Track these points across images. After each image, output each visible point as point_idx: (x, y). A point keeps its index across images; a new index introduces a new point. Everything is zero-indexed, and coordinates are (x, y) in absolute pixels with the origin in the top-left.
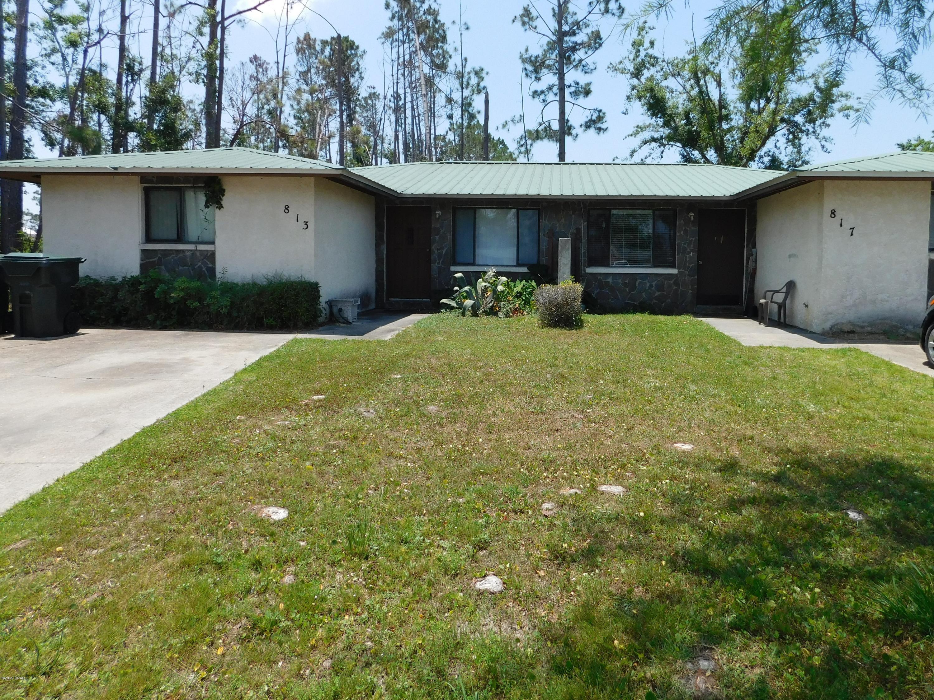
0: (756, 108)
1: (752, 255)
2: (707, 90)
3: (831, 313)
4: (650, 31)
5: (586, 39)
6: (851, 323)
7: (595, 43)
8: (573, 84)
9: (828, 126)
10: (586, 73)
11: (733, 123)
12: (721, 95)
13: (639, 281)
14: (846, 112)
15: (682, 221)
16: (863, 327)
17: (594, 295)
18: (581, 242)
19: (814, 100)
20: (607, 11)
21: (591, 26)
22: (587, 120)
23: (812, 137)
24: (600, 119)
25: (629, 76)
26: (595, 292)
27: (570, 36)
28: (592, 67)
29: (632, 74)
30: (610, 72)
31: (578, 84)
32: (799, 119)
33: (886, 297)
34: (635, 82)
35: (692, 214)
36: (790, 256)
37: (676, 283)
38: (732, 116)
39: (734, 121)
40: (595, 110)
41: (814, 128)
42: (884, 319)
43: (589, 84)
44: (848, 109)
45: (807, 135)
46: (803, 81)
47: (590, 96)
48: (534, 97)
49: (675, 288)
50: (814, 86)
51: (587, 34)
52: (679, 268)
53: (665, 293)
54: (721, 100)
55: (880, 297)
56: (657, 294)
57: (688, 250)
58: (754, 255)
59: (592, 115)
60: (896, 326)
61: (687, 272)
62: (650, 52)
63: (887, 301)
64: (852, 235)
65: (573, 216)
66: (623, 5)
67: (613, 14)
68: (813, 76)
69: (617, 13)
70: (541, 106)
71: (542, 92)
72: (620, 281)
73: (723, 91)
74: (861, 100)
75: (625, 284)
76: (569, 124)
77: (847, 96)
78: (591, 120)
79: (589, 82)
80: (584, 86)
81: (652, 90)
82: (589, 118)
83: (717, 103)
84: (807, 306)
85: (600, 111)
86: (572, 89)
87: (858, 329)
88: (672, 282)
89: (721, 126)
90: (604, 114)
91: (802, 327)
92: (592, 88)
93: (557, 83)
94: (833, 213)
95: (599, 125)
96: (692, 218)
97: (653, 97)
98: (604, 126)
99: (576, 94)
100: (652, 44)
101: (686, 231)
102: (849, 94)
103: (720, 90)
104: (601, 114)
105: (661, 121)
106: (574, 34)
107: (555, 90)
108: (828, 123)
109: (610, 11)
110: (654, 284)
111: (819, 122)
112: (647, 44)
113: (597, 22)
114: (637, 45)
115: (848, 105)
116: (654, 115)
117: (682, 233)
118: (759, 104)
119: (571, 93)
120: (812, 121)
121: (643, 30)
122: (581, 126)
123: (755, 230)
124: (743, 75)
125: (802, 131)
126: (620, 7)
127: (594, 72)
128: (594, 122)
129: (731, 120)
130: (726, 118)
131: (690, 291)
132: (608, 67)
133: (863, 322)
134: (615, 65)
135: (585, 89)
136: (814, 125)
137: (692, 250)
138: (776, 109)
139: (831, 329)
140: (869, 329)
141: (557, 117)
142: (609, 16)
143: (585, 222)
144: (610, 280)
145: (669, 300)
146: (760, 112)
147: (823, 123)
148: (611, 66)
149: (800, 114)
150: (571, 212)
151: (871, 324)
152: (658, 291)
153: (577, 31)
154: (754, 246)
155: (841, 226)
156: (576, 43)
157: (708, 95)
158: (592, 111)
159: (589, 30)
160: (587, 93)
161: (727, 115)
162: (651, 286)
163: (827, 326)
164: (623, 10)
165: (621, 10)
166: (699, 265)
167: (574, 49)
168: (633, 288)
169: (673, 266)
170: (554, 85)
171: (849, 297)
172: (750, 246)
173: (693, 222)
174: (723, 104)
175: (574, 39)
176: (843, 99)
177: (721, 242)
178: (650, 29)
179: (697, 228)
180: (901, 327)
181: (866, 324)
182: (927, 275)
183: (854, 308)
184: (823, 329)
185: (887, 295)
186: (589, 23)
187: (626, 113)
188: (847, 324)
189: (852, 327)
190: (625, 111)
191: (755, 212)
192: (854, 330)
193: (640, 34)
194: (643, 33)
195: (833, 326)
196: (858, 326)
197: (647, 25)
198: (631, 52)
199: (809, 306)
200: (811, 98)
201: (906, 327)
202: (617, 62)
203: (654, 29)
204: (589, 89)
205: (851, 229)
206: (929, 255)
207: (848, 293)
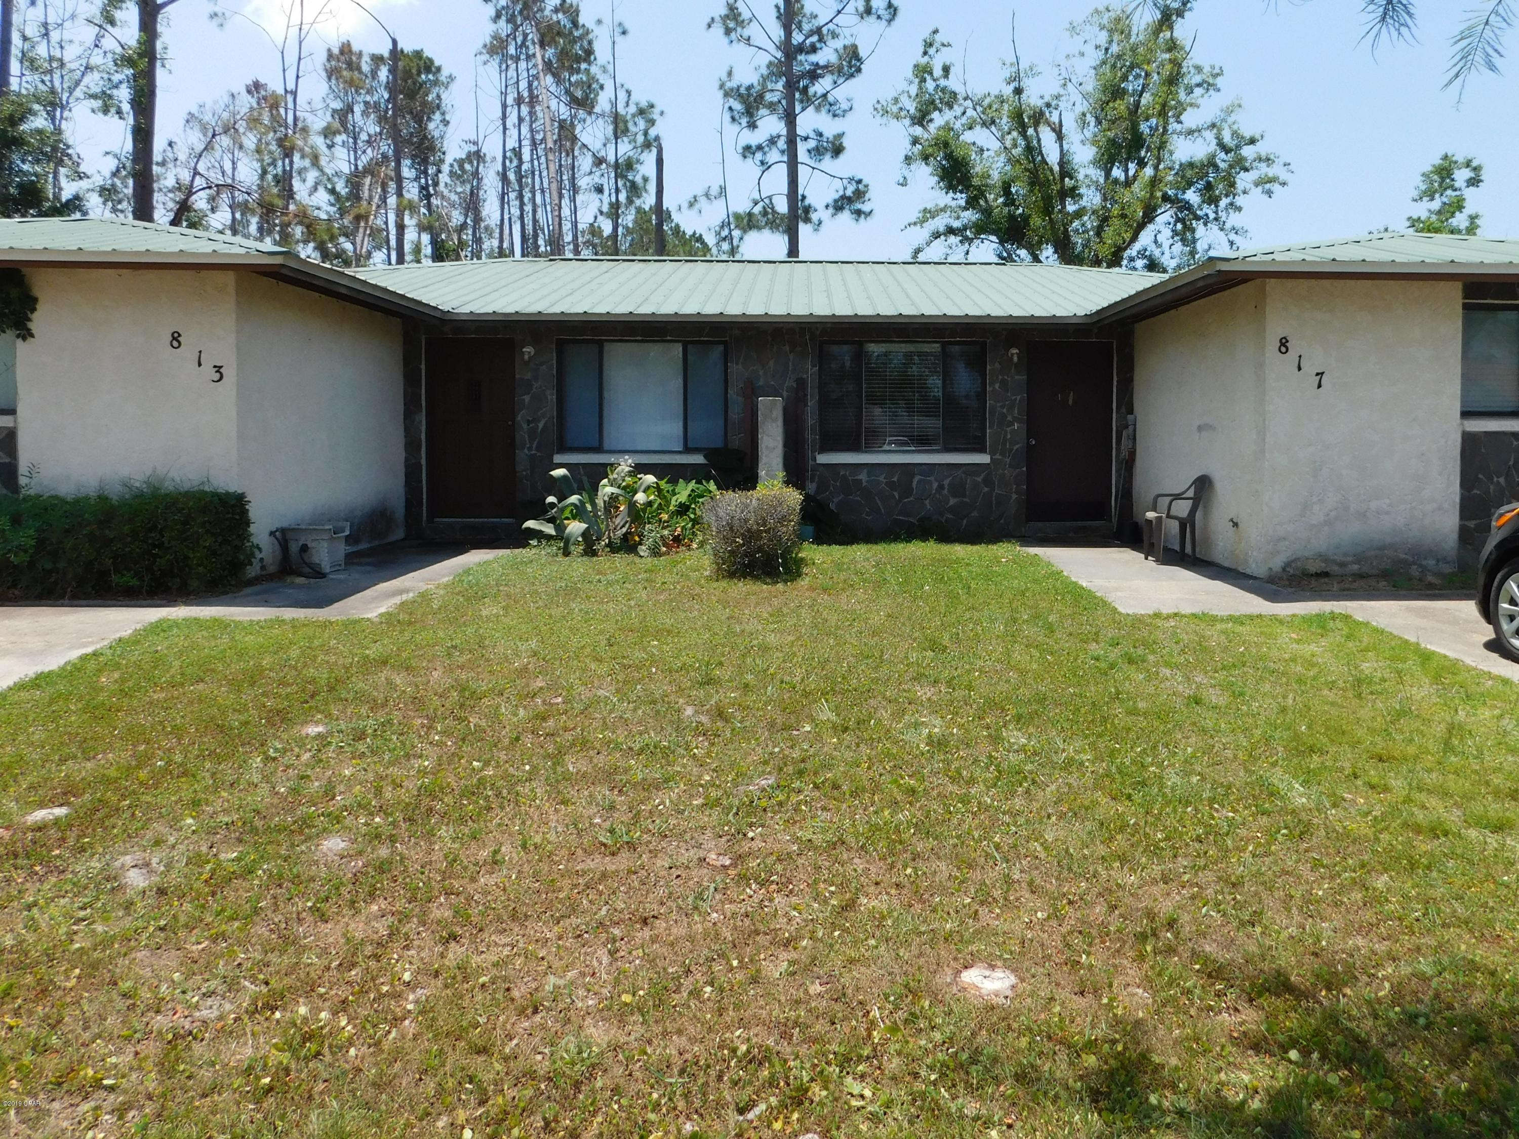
0: (1122, 177)
1: (1127, 427)
2: (1040, 146)
3: (1284, 539)
4: (944, 49)
5: (833, 58)
6: (1325, 559)
7: (850, 67)
8: (812, 135)
9: (1239, 208)
10: (835, 116)
11: (1084, 202)
12: (1062, 154)
13: (917, 478)
14: (1268, 186)
15: (997, 365)
16: (1342, 565)
17: (832, 507)
18: (806, 405)
19: (1215, 166)
20: (868, 11)
21: (841, 37)
22: (837, 196)
23: (1214, 227)
24: (859, 195)
25: (907, 122)
26: (836, 500)
27: (807, 53)
28: (845, 106)
29: (912, 118)
30: (878, 116)
31: (821, 135)
32: (1192, 196)
33: (1385, 506)
34: (918, 131)
35: (1015, 351)
36: (1200, 428)
37: (988, 481)
38: (1082, 190)
39: (1085, 198)
40: (851, 179)
41: (1216, 212)
42: (1382, 548)
43: (840, 136)
44: (1270, 181)
45: (1206, 224)
46: (1196, 134)
47: (843, 157)
48: (745, 157)
49: (986, 489)
50: (1215, 142)
51: (836, 50)
52: (992, 454)
53: (967, 500)
54: (1064, 162)
55: (1374, 505)
56: (952, 501)
57: (1009, 418)
58: (1131, 427)
59: (845, 189)
60: (1404, 562)
61: (1008, 460)
62: (943, 82)
63: (1387, 513)
64: (1319, 386)
65: (791, 356)
67: (879, 17)
68: (1213, 125)
69: (886, 15)
70: (758, 171)
71: (760, 148)
72: (882, 478)
73: (1065, 147)
74: (1291, 166)
75: (891, 485)
76: (807, 202)
77: (1268, 159)
78: (843, 197)
79: (840, 131)
80: (831, 138)
81: (946, 144)
82: (841, 193)
83: (1056, 168)
84: (1236, 525)
85: (859, 182)
86: (812, 144)
87: (1335, 569)
88: (979, 479)
89: (1064, 207)
90: (866, 186)
91: (1226, 564)
92: (846, 142)
93: (784, 132)
94: (1284, 343)
95: (858, 206)
96: (1015, 359)
97: (949, 156)
98: (865, 208)
99: (817, 152)
100: (946, 70)
101: (1004, 383)
102: (1272, 157)
103: (1061, 146)
104: (861, 187)
105: (961, 199)
106: (813, 49)
107: (782, 144)
108: (1238, 204)
109: (874, 11)
110: (946, 482)
111: (1223, 203)
112: (938, 72)
113: (854, 30)
114: (922, 72)
115: (1270, 176)
116: (951, 187)
117: (997, 386)
118: (1126, 171)
119: (809, 151)
120: (1213, 201)
121: (931, 45)
122: (827, 207)
123: (1131, 380)
124: (1099, 122)
125: (1197, 218)
126: (890, 6)
127: (849, 115)
128: (850, 200)
129: (1080, 196)
130: (1073, 193)
131: (1014, 496)
133: (1346, 555)
134: (885, 104)
135: (833, 143)
136: (1217, 207)
137: (1015, 419)
138: (1155, 176)
139: (1284, 569)
140: (1356, 567)
141: (785, 190)
142: (872, 19)
143: (813, 366)
144: (863, 476)
145: (975, 514)
146: (1128, 183)
147: (1231, 204)
148: (879, 106)
149: (1193, 189)
150: (787, 348)
151: (1359, 558)
152: (955, 496)
153: (818, 45)
154: (1131, 410)
155: (1299, 369)
156: (817, 64)
157: (1041, 153)
158: (845, 181)
159: (838, 44)
160: (837, 150)
161: (1074, 188)
162: (941, 487)
163: (1277, 563)
164: (895, 10)
165: (892, 11)
166: (1029, 447)
167: (814, 75)
168: (907, 491)
169: (981, 450)
170: (779, 136)
171: (1316, 508)
172: (1123, 410)
173: (1016, 365)
174: (1066, 169)
175: (813, 58)
176: (1263, 165)
177: (1070, 402)
178: (944, 45)
179: (1025, 377)
180: (1414, 563)
181: (1350, 559)
182: (1459, 462)
183: (1326, 528)
184: (1270, 569)
185: (1387, 501)
186: (838, 30)
187: (904, 184)
188: (1315, 560)
189: (1323, 565)
190: (901, 180)
191: (1131, 347)
192: (1328, 569)
193: (925, 53)
194: (931, 51)
195: (1288, 564)
196: (1334, 562)
197: (938, 38)
198: (911, 82)
199: (1240, 525)
200: (1211, 163)
201: (1424, 563)
202: (889, 99)
203: (949, 45)
204: (841, 144)
205: (1317, 374)
206: (1462, 424)
207: (1315, 499)
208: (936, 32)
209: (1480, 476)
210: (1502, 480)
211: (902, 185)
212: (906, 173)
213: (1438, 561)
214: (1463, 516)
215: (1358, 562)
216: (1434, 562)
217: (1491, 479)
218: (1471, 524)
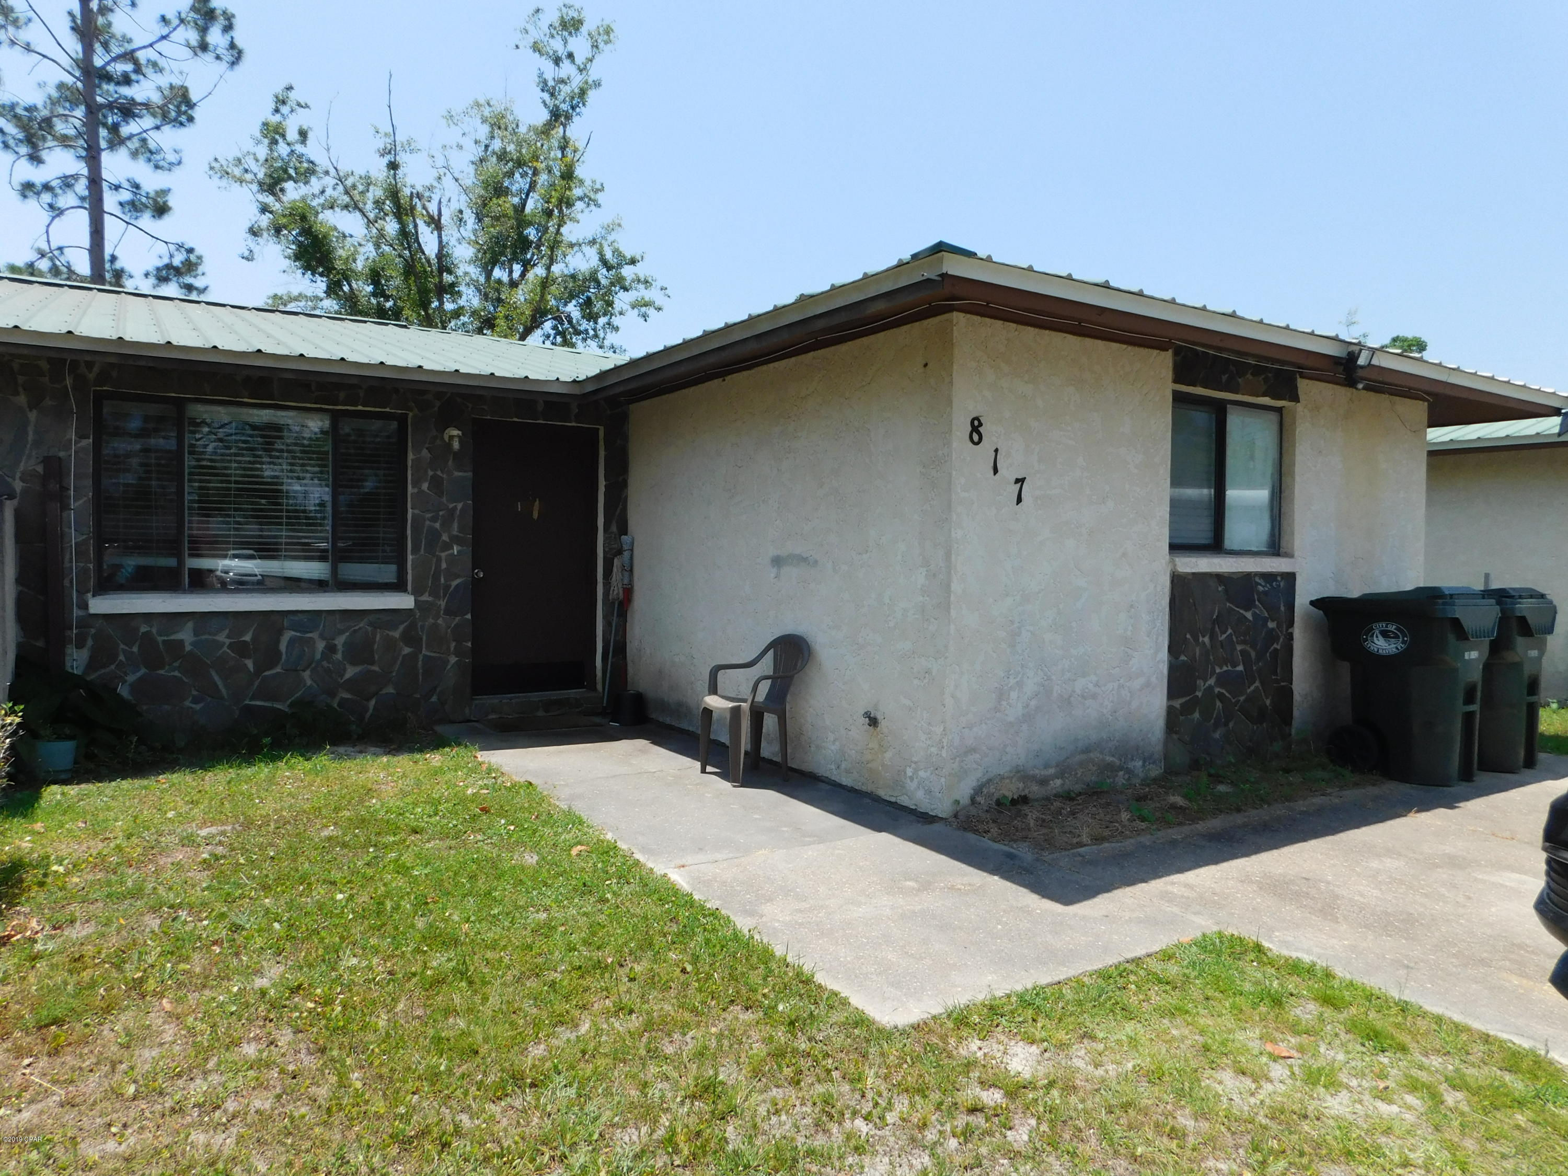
0: (505, 278)
1: (620, 552)
2: (417, 232)
3: (974, 749)
4: (300, 110)
5: (156, 98)
6: (1021, 774)
7: (179, 113)
8: (126, 185)
9: (617, 329)
10: (157, 167)
11: (462, 302)
12: (441, 246)
13: (288, 635)
14: (643, 309)
15: (425, 452)
16: (1043, 782)
17: (123, 691)
18: (65, 507)
19: (598, 283)
20: (204, 47)
21: (167, 72)
22: (160, 264)
23: (593, 344)
24: (190, 266)
25: (255, 187)
26: (131, 678)
27: (118, 83)
28: (172, 157)
29: (261, 184)
30: (216, 178)
31: (137, 186)
32: (573, 309)
33: (1091, 686)
34: (268, 199)
35: (456, 432)
36: (778, 562)
37: (410, 638)
38: (462, 288)
39: (464, 297)
40: (180, 246)
41: (595, 330)
42: (1087, 750)
43: (165, 192)
44: (646, 304)
45: (585, 340)
46: (576, 248)
47: (167, 219)
48: (25, 197)
49: (407, 650)
50: (597, 257)
51: (159, 88)
52: (416, 593)
53: (375, 668)
54: (441, 255)
55: (1079, 685)
56: (351, 672)
57: (445, 537)
58: (626, 554)
59: (171, 256)
60: (1111, 768)
61: (442, 603)
62: (299, 148)
63: (1094, 696)
65: (33, 416)
66: (239, 42)
67: (218, 58)
68: (593, 242)
69: (227, 57)
70: (45, 216)
71: (47, 187)
72: (222, 637)
73: (444, 239)
74: (667, 292)
75: (241, 649)
76: (118, 265)
77: (646, 282)
78: (169, 267)
79: (164, 187)
80: (152, 194)
81: (303, 218)
82: (166, 260)
83: (434, 261)
84: (873, 722)
85: (190, 251)
86: (126, 196)
87: (1035, 790)
88: (396, 634)
89: (442, 303)
90: (200, 258)
92: (172, 201)
93: (85, 171)
94: (976, 427)
95: (188, 280)
96: (456, 445)
97: (307, 231)
98: (199, 283)
99: (134, 207)
100: (303, 135)
101: (436, 483)
102: (650, 280)
103: (440, 237)
104: (193, 258)
105: (320, 285)
106: (127, 80)
107: (81, 187)
108: (615, 324)
109: (211, 47)
110: (340, 641)
111: (602, 321)
112: (292, 135)
113: (185, 67)
114: (273, 133)
115: (647, 299)
116: (308, 267)
117: (425, 486)
118: (511, 272)
119: (121, 204)
120: (592, 317)
121: (284, 102)
122: (147, 275)
123: (624, 485)
124: (479, 219)
125: (578, 333)
126: (232, 46)
127: (177, 171)
128: (178, 272)
129: (459, 294)
130: (451, 290)
131: (453, 659)
132: (212, 168)
133: (1046, 766)
134: (224, 163)
135: (155, 200)
136: (596, 323)
137: (455, 539)
138: (547, 278)
139: (973, 799)
140: (1058, 782)
141: (86, 241)
142: (209, 57)
143: (81, 436)
144: (186, 635)
145: (390, 690)
146: (513, 284)
147: (609, 324)
148: (217, 166)
149: (574, 302)
150: (22, 400)
151: (1063, 770)
152: (353, 664)
153: (134, 77)
154: (624, 529)
156: (133, 99)
157: (417, 240)
158: (172, 247)
159: (164, 81)
160: (161, 210)
161: (453, 285)
162: (331, 649)
163: (964, 791)
164: (240, 52)
165: (235, 53)
166: (475, 582)
167: (128, 110)
168: (271, 656)
169: (399, 586)
170: (76, 177)
171: (1014, 695)
172: (614, 528)
173: (456, 455)
174: (444, 263)
175: (126, 91)
176: (641, 287)
177: (535, 515)
178: (299, 105)
179: (470, 474)
180: (1121, 768)
181: (1052, 771)
182: (1167, 617)
183: (1025, 727)
184: (957, 802)
185: (1094, 678)
186: (162, 62)
187: (249, 258)
188: (1011, 778)
189: (1021, 785)
190: (246, 253)
191: (626, 438)
192: (1026, 792)
193: (277, 111)
194: (285, 110)
195: (978, 791)
196: (1033, 778)
197: (293, 95)
198: (258, 142)
199: (883, 724)
200: (593, 277)
201: (1131, 765)
202: (231, 159)
203: (307, 106)
204: (165, 203)
205: (1017, 481)
206: (1172, 562)
207: (1012, 681)
208: (290, 88)
209: (1188, 636)
210: (1206, 640)
211: (247, 259)
212: (252, 245)
213: (1144, 762)
214: (1171, 695)
215: (1061, 775)
216: (1140, 763)
217: (1196, 639)
218: (1177, 703)
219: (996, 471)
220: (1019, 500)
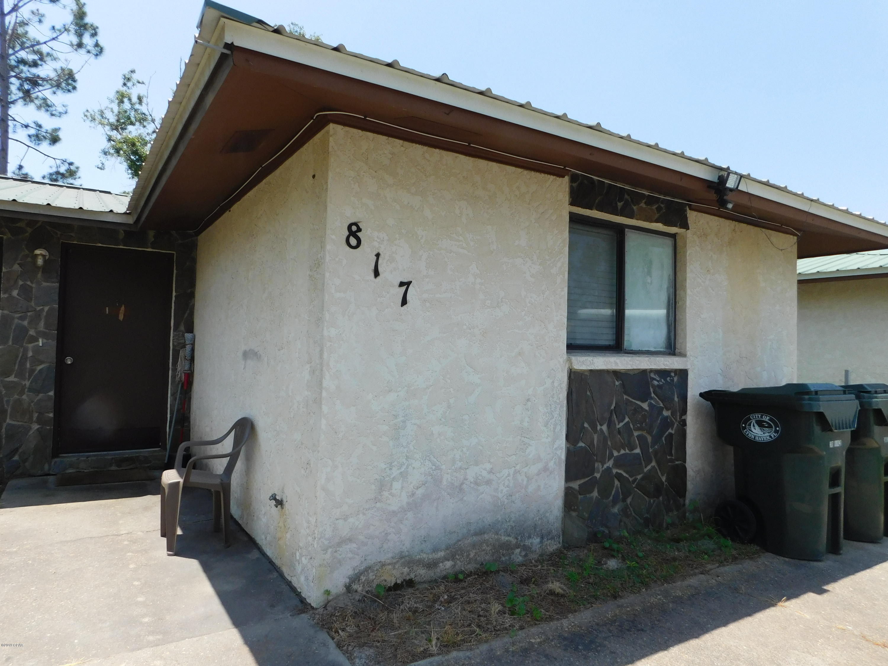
1: (184, 346)
3: (350, 540)
4: (138, 85)
5: (53, 75)
6: (406, 559)
7: (67, 84)
10: (52, 115)
15: (16, 268)
16: (432, 565)
20: (80, 45)
21: (58, 60)
24: (72, 173)
25: (108, 127)
27: (30, 66)
28: (60, 109)
29: (111, 125)
30: (88, 122)
31: (40, 126)
33: (485, 473)
34: (114, 134)
35: (42, 252)
36: (246, 355)
40: (64, 161)
42: (481, 532)
43: (56, 130)
47: (58, 145)
51: (55, 70)
55: (471, 474)
57: (32, 332)
58: (188, 348)
59: (58, 167)
60: (507, 547)
61: (27, 383)
62: (137, 106)
63: (488, 482)
66: (101, 43)
67: (89, 52)
69: (94, 51)
78: (57, 173)
79: (56, 126)
80: (50, 131)
81: (133, 144)
82: (54, 170)
84: (279, 503)
85: (71, 164)
86: (32, 131)
87: (422, 573)
90: (78, 168)
92: (61, 134)
94: (354, 232)
95: (70, 181)
97: (135, 153)
99: (37, 138)
100: (140, 99)
101: (26, 291)
104: (72, 168)
106: (35, 64)
109: (85, 46)
112: (135, 99)
114: (122, 96)
117: (15, 293)
119: (29, 136)
121: (129, 79)
123: (192, 295)
126: (97, 45)
127: (64, 117)
128: (63, 176)
131: (35, 426)
132: (86, 116)
133: (435, 550)
134: (93, 113)
135: (51, 134)
139: (348, 588)
140: (448, 564)
142: (82, 51)
148: (88, 114)
153: (39, 62)
154: (190, 329)
156: (39, 76)
158: (58, 162)
159: (58, 65)
160: (55, 140)
164: (102, 49)
165: (99, 49)
167: (35, 82)
171: (397, 485)
172: (182, 328)
175: (34, 70)
177: (121, 317)
178: (139, 82)
179: (57, 285)
180: (517, 546)
181: (441, 554)
182: (565, 409)
183: (410, 515)
184: (327, 592)
185: (488, 466)
186: (54, 53)
187: (102, 168)
188: (393, 564)
189: (406, 570)
190: (100, 166)
191: (194, 261)
192: (412, 576)
193: (125, 84)
194: (129, 84)
195: (355, 578)
196: (420, 562)
197: (135, 76)
198: (112, 101)
199: (287, 505)
201: (528, 542)
202: (96, 111)
203: (143, 83)
204: (58, 135)
205: (402, 284)
206: (569, 360)
207: (395, 472)
208: (133, 72)
209: (586, 425)
210: (605, 428)
211: (101, 169)
212: (104, 161)
213: (542, 538)
214: (569, 477)
215: (452, 557)
216: (538, 540)
217: (594, 427)
218: (575, 485)
219: (377, 273)
220: (404, 302)
